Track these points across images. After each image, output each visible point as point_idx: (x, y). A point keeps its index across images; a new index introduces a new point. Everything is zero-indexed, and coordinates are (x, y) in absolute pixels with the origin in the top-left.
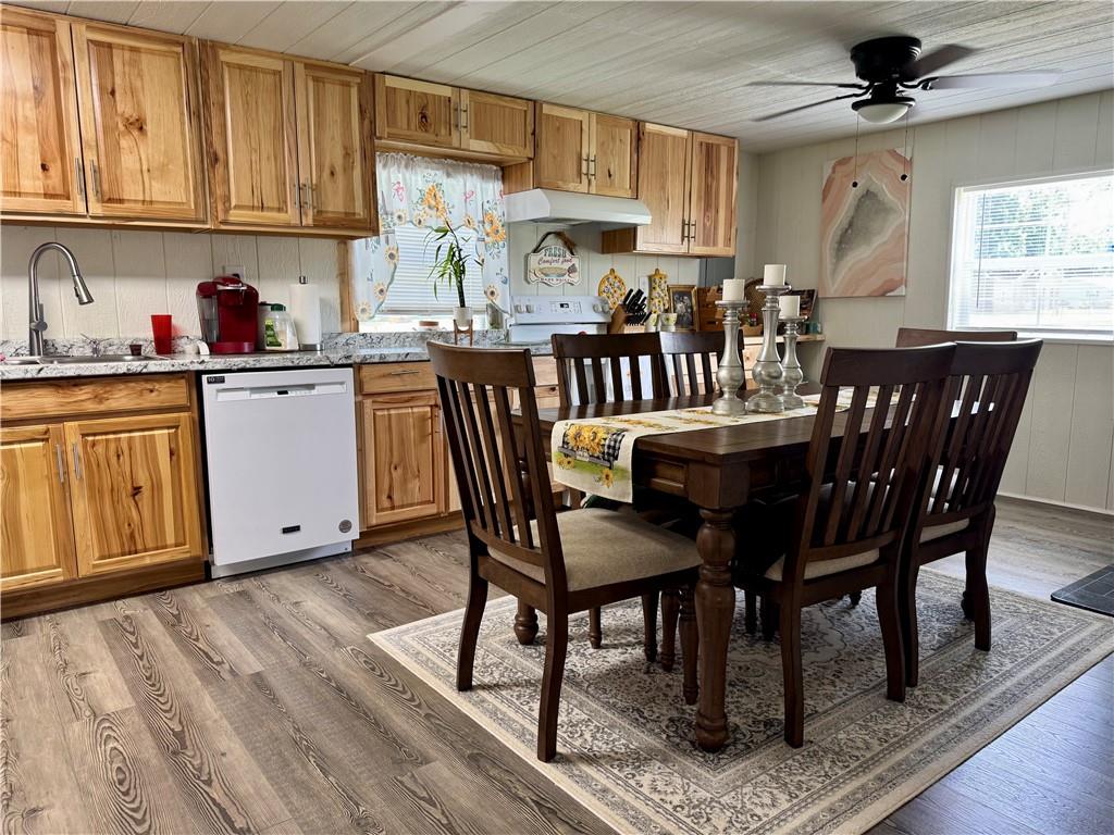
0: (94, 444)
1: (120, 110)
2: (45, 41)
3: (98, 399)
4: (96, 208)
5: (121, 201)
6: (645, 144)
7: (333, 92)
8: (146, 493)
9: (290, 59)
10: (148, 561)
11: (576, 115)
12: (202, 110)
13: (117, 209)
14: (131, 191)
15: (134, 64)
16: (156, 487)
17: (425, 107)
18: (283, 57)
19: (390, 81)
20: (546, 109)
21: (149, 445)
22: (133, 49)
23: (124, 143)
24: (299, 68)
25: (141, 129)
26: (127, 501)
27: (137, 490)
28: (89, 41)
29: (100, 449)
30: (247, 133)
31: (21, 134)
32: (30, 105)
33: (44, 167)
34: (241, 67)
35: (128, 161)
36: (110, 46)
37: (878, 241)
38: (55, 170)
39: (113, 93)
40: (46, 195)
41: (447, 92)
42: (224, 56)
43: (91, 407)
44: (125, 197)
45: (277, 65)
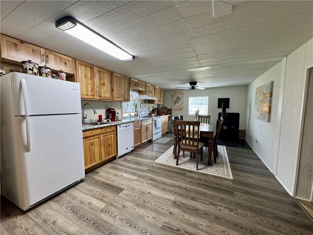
0: (105, 138)
1: (102, 81)
2: (92, 70)
3: (105, 130)
4: (98, 98)
5: (101, 97)
6: (156, 89)
7: (126, 80)
8: (110, 145)
9: (121, 75)
10: (111, 157)
11: (150, 85)
12: (111, 82)
13: (101, 98)
14: (103, 95)
15: (104, 74)
16: (112, 144)
17: (135, 83)
18: (120, 74)
19: (132, 79)
20: (147, 84)
21: (111, 137)
22: (104, 72)
23: (102, 87)
24: (122, 77)
25: (104, 85)
26: (108, 147)
27: (109, 145)
28: (98, 70)
29: (105, 139)
30: (116, 86)
31: (89, 85)
32: (90, 80)
33: (91, 91)
34: (116, 76)
35: (102, 90)
36: (101, 71)
37: (180, 103)
38: (93, 91)
39: (101, 79)
40: (92, 96)
41: (137, 81)
42: (114, 74)
43: (104, 132)
44: (102, 96)
45: (120, 76)
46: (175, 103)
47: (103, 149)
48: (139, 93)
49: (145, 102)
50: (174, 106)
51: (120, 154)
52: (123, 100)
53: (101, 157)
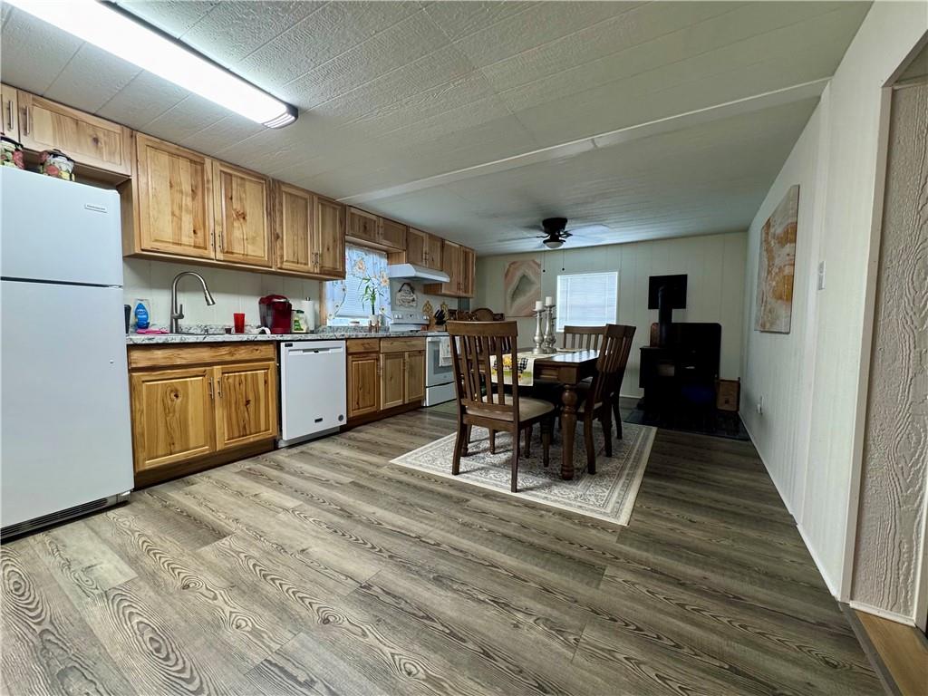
0: (228, 378)
1: (234, 207)
2: (199, 167)
3: (231, 354)
4: (220, 256)
5: (232, 253)
6: (445, 249)
7: (329, 211)
8: (252, 403)
9: (312, 194)
10: (252, 440)
11: (421, 234)
12: (272, 212)
13: (230, 257)
14: (238, 249)
15: (243, 186)
16: (257, 399)
17: (366, 223)
18: (307, 191)
19: (353, 210)
20: (411, 230)
21: (255, 378)
22: (242, 178)
23: (236, 224)
24: (316, 199)
25: (244, 218)
26: (242, 407)
27: (248, 402)
28: (221, 171)
29: (231, 380)
30: (293, 226)
31: (184, 213)
32: (189, 199)
33: (195, 232)
34: (290, 194)
35: (237, 234)
36: (231, 175)
37: (528, 295)
38: (200, 234)
39: (231, 198)
40: (195, 247)
41: (374, 218)
42: (283, 188)
43: (228, 358)
44: (235, 251)
45: (307, 196)
46: (515, 294)
47: (220, 413)
48: (388, 258)
49: (413, 290)
50: (511, 306)
51: (287, 435)
52: (317, 270)
53: (212, 437)
